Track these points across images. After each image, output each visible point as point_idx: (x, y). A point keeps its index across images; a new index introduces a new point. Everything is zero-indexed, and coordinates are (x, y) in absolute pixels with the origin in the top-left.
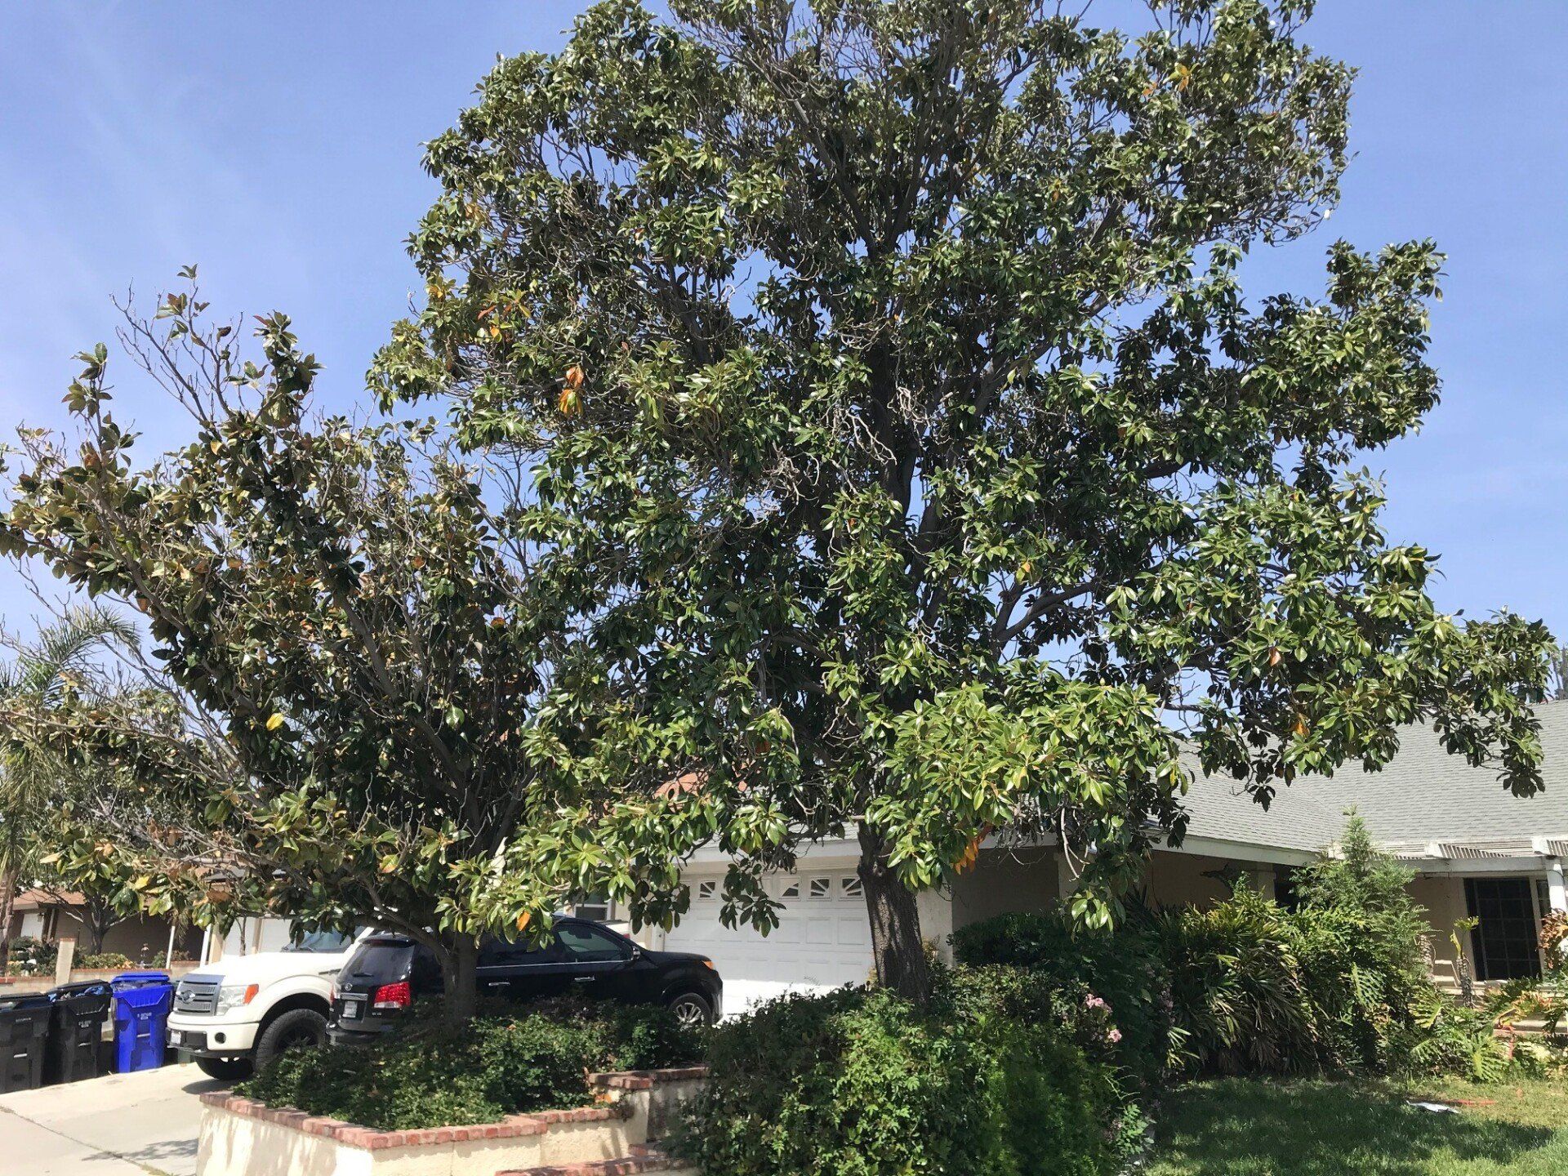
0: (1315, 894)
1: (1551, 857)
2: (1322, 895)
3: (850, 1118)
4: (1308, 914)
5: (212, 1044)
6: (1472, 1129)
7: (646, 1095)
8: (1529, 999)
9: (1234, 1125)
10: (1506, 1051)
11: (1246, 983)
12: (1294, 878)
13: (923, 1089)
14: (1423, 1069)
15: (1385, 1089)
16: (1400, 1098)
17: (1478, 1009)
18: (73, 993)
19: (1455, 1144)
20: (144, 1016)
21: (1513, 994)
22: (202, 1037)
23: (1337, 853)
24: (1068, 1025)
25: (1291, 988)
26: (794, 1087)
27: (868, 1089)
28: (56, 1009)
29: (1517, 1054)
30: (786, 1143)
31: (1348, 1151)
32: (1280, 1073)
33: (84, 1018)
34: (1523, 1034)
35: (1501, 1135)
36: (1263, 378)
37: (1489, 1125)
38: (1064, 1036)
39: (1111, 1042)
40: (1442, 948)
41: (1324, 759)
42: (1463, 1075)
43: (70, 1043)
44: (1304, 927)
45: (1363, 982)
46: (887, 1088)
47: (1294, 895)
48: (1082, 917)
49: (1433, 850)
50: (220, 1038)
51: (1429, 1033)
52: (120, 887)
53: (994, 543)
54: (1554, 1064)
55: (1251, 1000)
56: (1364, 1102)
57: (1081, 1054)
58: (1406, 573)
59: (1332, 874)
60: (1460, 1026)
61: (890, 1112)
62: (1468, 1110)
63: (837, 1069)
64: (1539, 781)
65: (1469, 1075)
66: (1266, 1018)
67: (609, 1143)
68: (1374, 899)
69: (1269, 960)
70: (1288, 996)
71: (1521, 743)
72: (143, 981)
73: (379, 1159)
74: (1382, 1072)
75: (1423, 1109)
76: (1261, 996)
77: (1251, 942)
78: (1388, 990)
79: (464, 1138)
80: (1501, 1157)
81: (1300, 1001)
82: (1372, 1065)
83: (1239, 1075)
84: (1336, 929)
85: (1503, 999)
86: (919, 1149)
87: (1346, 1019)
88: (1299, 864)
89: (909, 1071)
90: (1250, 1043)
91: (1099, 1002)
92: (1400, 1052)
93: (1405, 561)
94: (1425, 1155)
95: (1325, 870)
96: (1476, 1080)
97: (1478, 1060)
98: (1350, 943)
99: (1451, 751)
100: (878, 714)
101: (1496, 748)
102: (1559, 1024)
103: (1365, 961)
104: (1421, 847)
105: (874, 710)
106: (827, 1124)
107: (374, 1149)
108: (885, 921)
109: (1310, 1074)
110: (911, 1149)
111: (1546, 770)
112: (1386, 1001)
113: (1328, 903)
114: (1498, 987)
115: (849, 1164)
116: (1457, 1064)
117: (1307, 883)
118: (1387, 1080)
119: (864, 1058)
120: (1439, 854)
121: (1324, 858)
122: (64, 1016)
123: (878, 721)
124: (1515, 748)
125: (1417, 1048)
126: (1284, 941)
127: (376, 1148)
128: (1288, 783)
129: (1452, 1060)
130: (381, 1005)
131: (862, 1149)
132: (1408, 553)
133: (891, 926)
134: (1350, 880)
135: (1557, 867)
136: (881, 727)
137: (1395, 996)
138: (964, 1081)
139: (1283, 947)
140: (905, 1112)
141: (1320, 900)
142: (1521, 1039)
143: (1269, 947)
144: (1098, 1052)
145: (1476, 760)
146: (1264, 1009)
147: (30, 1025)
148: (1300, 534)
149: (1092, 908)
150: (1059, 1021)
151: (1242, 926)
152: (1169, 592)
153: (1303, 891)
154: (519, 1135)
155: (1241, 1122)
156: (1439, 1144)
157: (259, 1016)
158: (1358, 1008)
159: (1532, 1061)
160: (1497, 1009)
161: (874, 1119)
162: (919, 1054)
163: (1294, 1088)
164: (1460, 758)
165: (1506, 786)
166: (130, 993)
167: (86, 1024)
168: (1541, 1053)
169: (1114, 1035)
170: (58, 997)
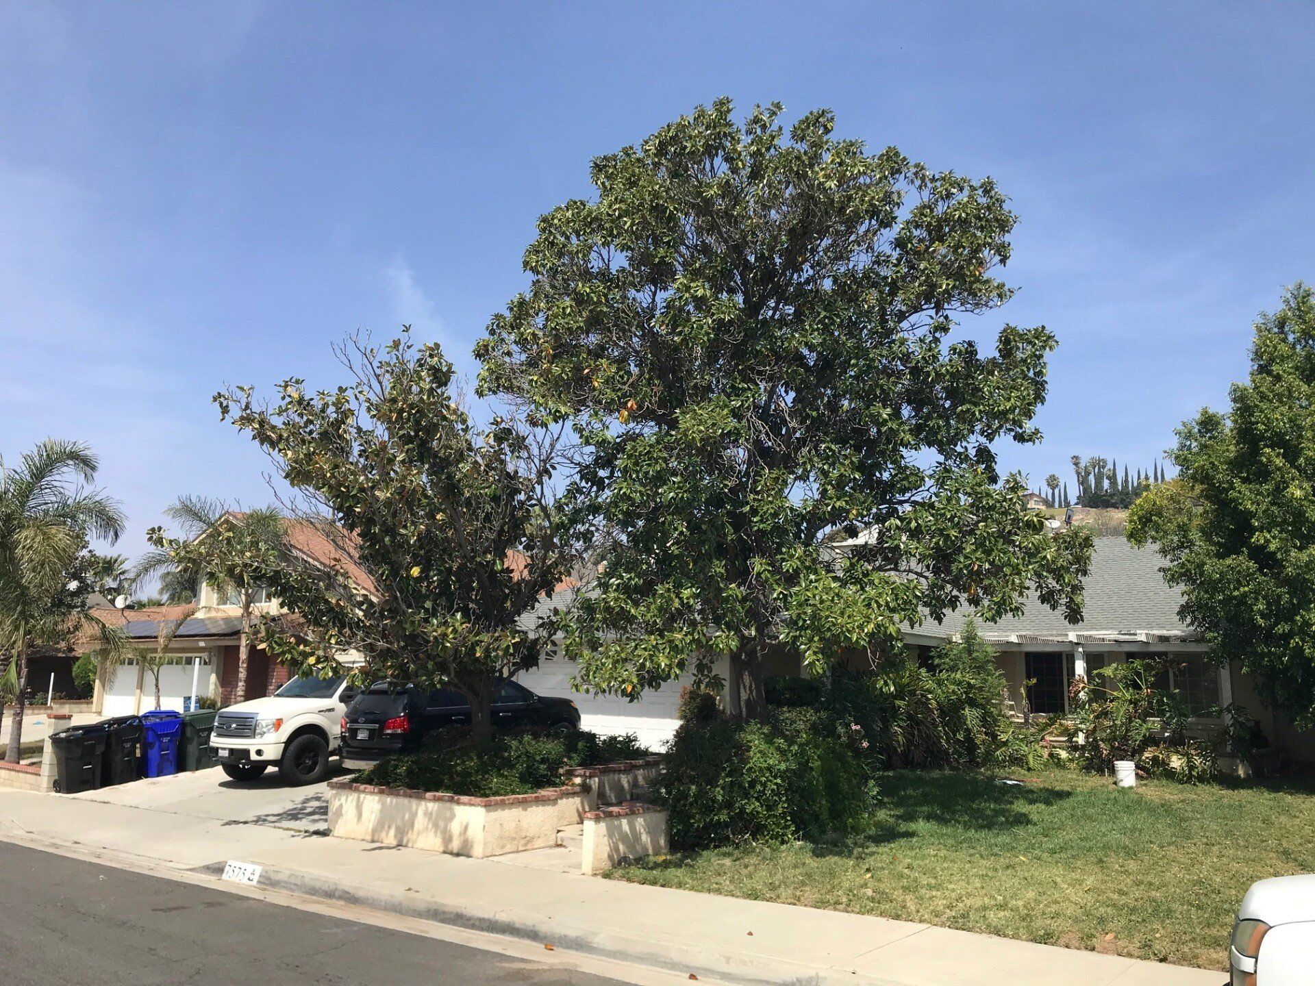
0: (944, 663)
1: (1077, 644)
2: (948, 664)
3: (752, 784)
4: (944, 675)
5: (254, 757)
6: (1032, 792)
7: (597, 779)
8: (1061, 725)
9: (910, 792)
10: (1046, 753)
11: (910, 717)
12: (932, 654)
13: (788, 770)
14: (1000, 764)
15: (982, 774)
16: (992, 778)
17: (1032, 730)
18: (119, 725)
19: (1026, 799)
20: (165, 740)
21: (1052, 722)
22: (247, 752)
23: (957, 638)
24: (844, 739)
25: (934, 719)
26: (724, 769)
27: (761, 770)
28: (109, 734)
29: (1051, 755)
30: (723, 796)
31: (973, 802)
32: (924, 767)
33: (127, 741)
34: (1055, 744)
35: (1046, 795)
36: (968, 410)
37: (1041, 790)
38: (841, 744)
39: (863, 748)
40: (1014, 695)
41: (994, 615)
42: (1022, 767)
43: (118, 758)
44: (940, 683)
45: (971, 715)
46: (769, 769)
47: (932, 664)
48: (881, 688)
49: (1013, 639)
50: (259, 752)
51: (1005, 744)
52: (302, 664)
53: (838, 499)
54: (1071, 760)
55: (912, 727)
56: (974, 781)
57: (850, 754)
58: (1035, 525)
59: (955, 652)
60: (1022, 740)
61: (771, 781)
62: (1028, 784)
63: (744, 761)
64: (1082, 616)
65: (1025, 767)
66: (920, 736)
67: (579, 805)
68: (979, 668)
69: (922, 703)
70: (933, 724)
71: (1075, 598)
72: (163, 715)
73: (488, 811)
74: (978, 766)
75: (1005, 783)
76: (917, 724)
77: (913, 693)
78: (984, 718)
79: (525, 801)
80: (1048, 803)
81: (937, 726)
82: (973, 763)
83: (904, 768)
84: (958, 685)
85: (1047, 725)
86: (784, 799)
87: (960, 737)
88: (935, 645)
89: (780, 762)
90: (909, 751)
91: (858, 727)
92: (988, 756)
93: (1035, 519)
94: (1012, 803)
95: (951, 650)
96: (1029, 769)
97: (1031, 758)
98: (965, 692)
99: (1043, 603)
100: (779, 585)
101: (1064, 601)
102: (1074, 739)
103: (973, 703)
104: (1007, 636)
105: (777, 584)
106: (741, 786)
107: (485, 806)
108: (747, 684)
109: (941, 768)
110: (780, 799)
111: (1085, 612)
112: (983, 726)
113: (953, 669)
114: (1043, 718)
115: (753, 806)
116: (1019, 761)
117: (940, 657)
118: (982, 770)
119: (758, 755)
120: (1016, 641)
121: (950, 642)
122: (114, 740)
123: (780, 590)
124: (1072, 600)
125: (998, 753)
126: (930, 693)
127: (487, 806)
128: (953, 611)
129: (1016, 759)
130: (389, 731)
131: (757, 799)
132: (1037, 515)
133: (750, 687)
134: (965, 655)
135: (1080, 650)
136: (781, 592)
137: (989, 722)
138: (804, 767)
139: (930, 696)
140: (779, 781)
141: (947, 667)
142: (1055, 747)
143: (922, 695)
144: (858, 753)
145: (1054, 608)
146: (919, 730)
147: (93, 746)
148: (988, 503)
149: (886, 684)
150: (839, 737)
151: (908, 684)
152: (918, 524)
153: (937, 661)
154: (549, 800)
155: (915, 790)
156: (1017, 798)
157: (284, 739)
158: (968, 731)
159: (1059, 759)
160: (1043, 730)
161: (764, 785)
162: (783, 752)
163: (936, 774)
164: (1047, 607)
165: (1066, 618)
166: (156, 724)
167: (128, 745)
168: (1064, 754)
169: (865, 744)
170: (109, 727)
